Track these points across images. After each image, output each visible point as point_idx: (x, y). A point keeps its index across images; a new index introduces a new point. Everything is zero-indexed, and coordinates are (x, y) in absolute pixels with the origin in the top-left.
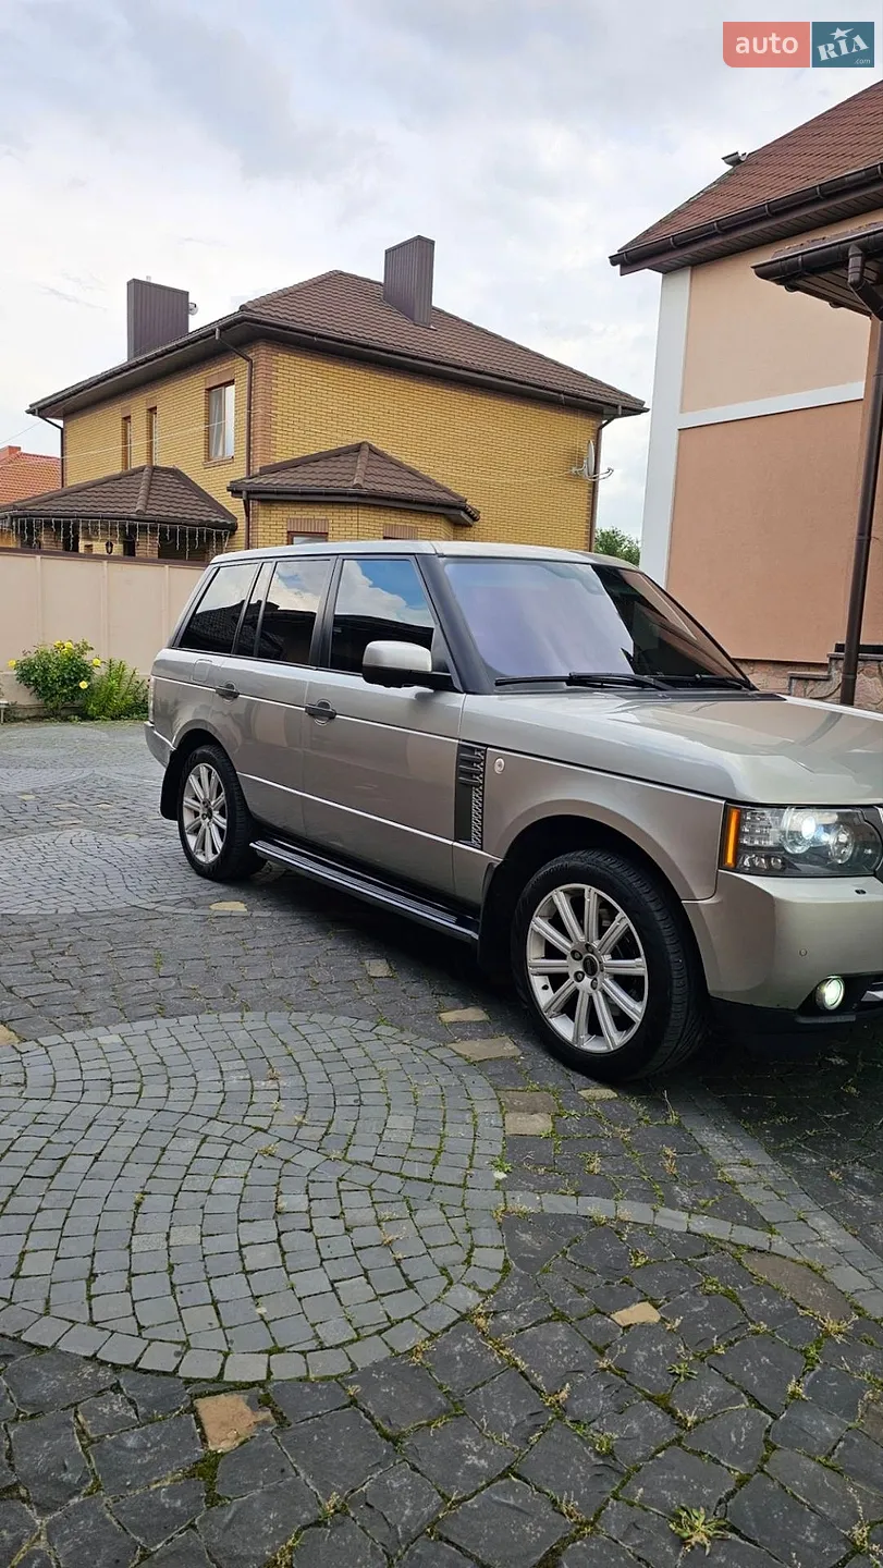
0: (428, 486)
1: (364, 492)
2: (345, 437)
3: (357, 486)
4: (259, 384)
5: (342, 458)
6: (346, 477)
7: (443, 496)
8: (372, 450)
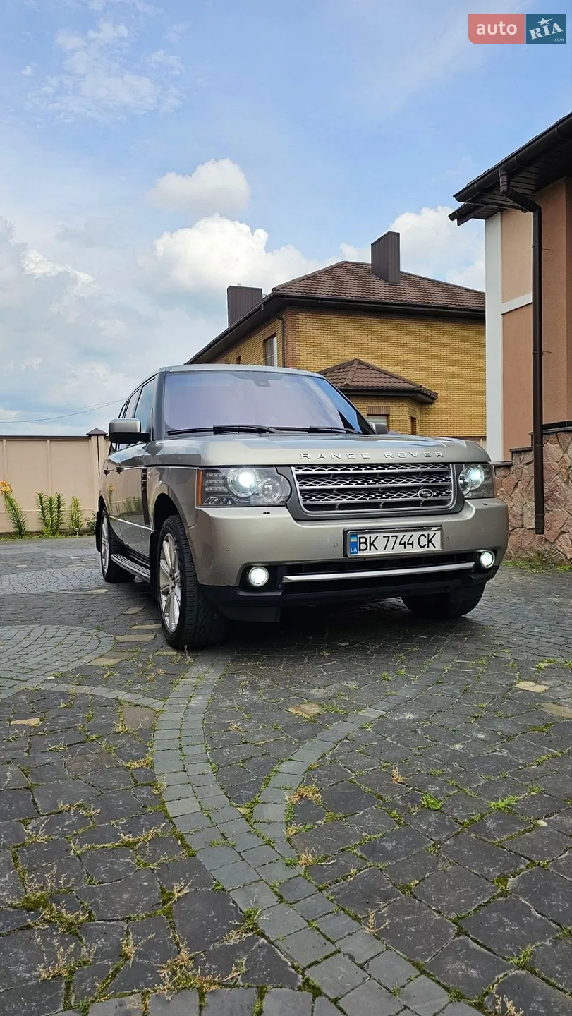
0: (396, 380)
1: (351, 388)
2: (343, 357)
3: (347, 385)
4: (289, 332)
5: (341, 370)
6: (342, 381)
7: (406, 385)
8: (361, 363)
